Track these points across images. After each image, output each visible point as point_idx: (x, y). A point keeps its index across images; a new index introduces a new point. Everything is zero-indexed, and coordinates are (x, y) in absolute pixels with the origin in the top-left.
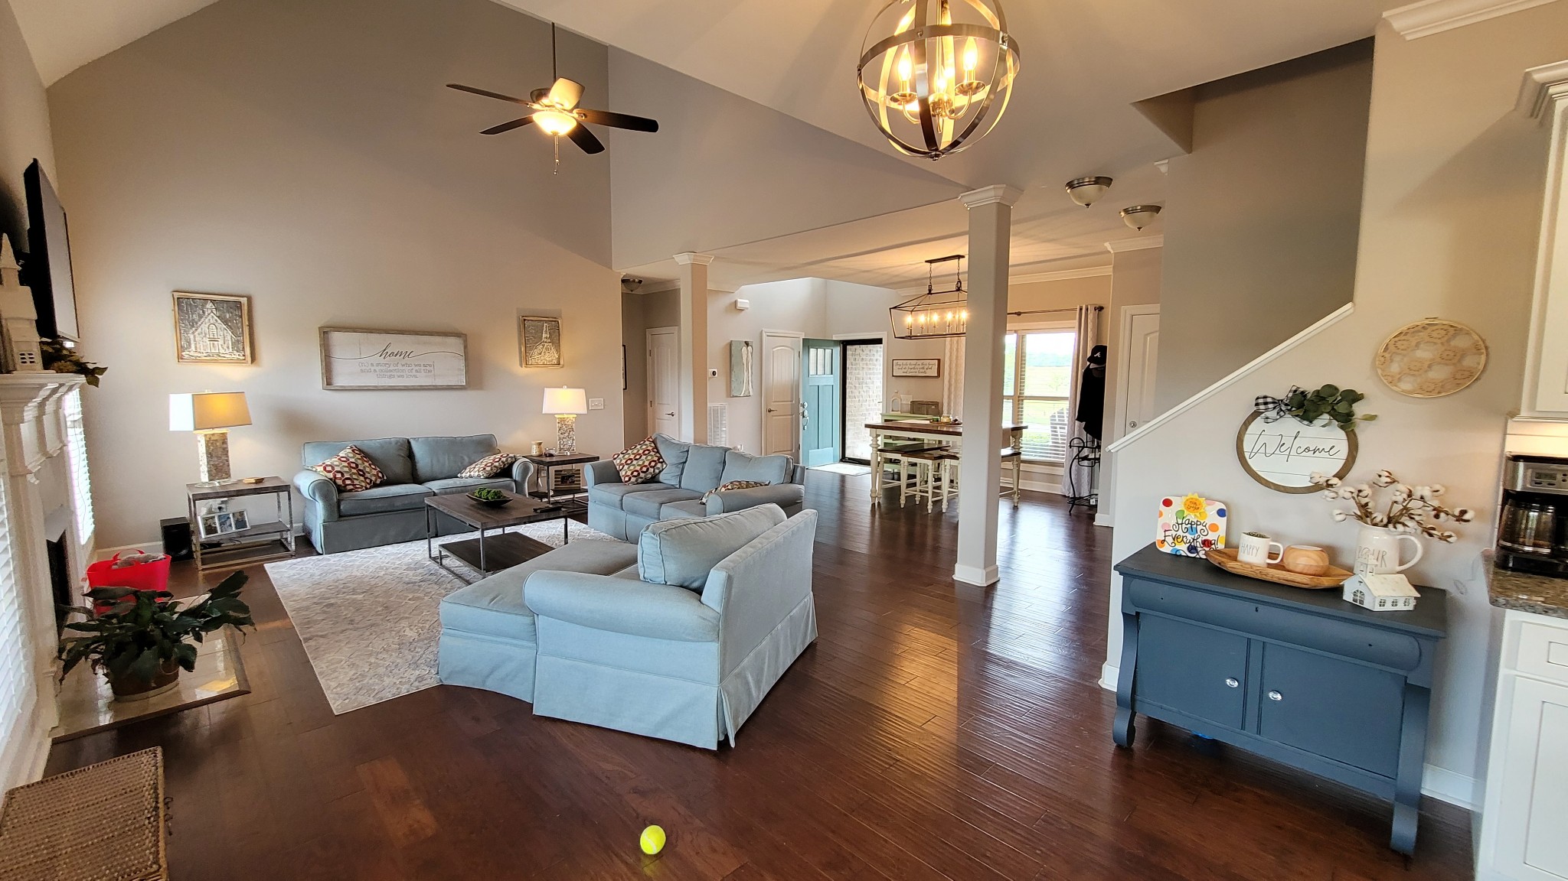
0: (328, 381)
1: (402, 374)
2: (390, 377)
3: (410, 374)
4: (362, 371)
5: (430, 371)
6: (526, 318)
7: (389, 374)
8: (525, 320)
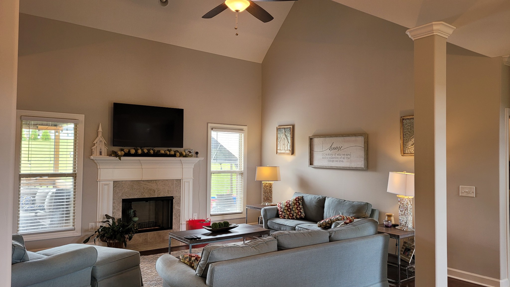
0: (311, 163)
1: (337, 160)
2: (333, 161)
3: (341, 160)
4: (323, 158)
5: (349, 158)
6: (404, 118)
7: (332, 160)
8: (403, 119)
